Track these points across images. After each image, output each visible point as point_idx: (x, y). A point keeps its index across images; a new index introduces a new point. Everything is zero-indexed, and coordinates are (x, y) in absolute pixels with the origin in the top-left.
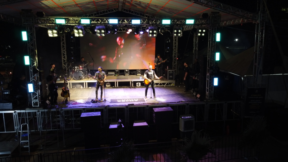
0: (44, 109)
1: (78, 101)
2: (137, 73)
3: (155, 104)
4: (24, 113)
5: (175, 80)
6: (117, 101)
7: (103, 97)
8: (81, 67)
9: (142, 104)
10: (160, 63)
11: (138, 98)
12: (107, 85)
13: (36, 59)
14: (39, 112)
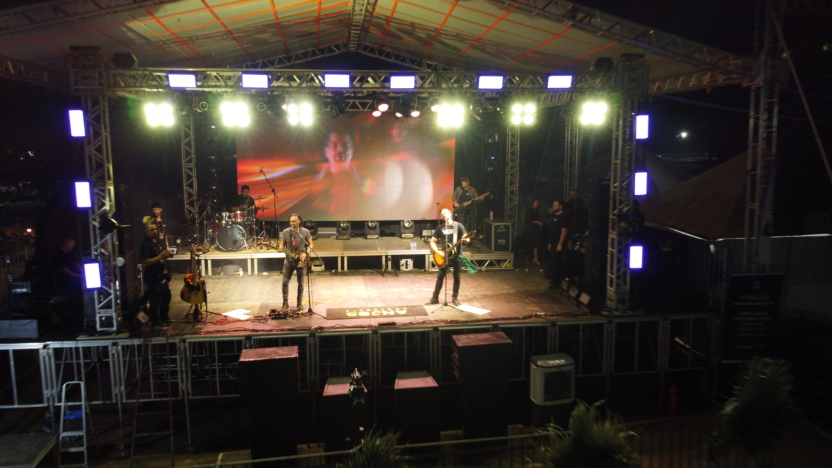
0: (132, 336)
1: (231, 314)
2: (402, 230)
3: (457, 322)
4: (71, 348)
5: (512, 249)
6: (345, 313)
7: (305, 302)
8: (239, 212)
9: (418, 323)
10: (469, 202)
11: (407, 307)
12: (315, 266)
13: (109, 190)
14: (117, 348)
